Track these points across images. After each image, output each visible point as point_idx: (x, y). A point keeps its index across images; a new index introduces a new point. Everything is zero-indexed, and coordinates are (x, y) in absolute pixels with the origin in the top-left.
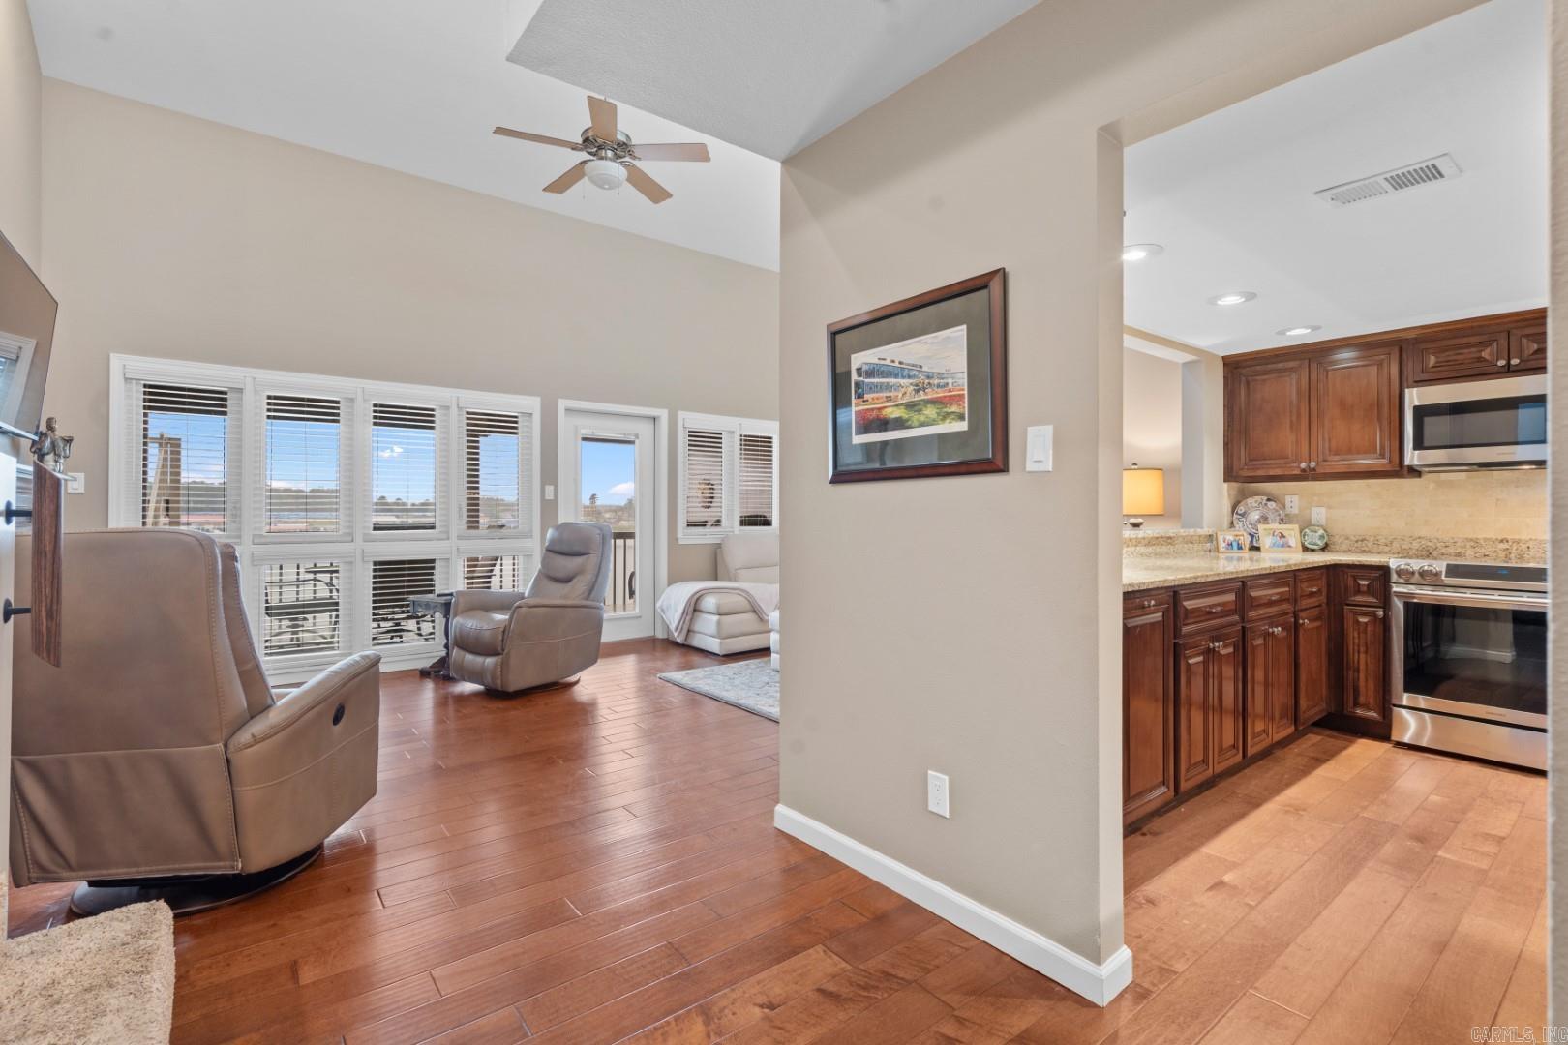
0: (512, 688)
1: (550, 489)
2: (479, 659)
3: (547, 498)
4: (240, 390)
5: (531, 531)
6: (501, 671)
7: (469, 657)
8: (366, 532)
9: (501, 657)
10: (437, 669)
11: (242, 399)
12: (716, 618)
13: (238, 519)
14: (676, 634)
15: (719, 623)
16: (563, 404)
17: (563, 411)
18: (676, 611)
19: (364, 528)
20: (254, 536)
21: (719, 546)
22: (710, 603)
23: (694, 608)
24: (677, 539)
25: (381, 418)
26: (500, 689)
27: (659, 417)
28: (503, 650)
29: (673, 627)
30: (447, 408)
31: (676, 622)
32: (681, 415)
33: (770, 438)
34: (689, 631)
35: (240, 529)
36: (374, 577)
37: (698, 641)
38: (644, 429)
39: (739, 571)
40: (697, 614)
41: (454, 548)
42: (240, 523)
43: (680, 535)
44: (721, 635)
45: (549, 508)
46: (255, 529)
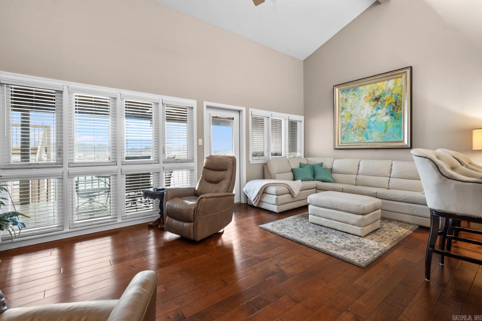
0: (199, 239)
1: (200, 140)
2: (181, 223)
3: (199, 144)
4: (61, 92)
5: (193, 159)
6: (193, 230)
7: (174, 221)
8: (123, 160)
9: (193, 223)
10: (156, 224)
11: (62, 96)
12: (275, 197)
13: (61, 155)
14: (253, 203)
15: (277, 199)
16: (206, 103)
17: (206, 107)
18: (253, 193)
19: (122, 158)
20: (69, 163)
21: (266, 164)
22: (272, 190)
23: (264, 192)
24: (249, 161)
25: (129, 108)
26: (193, 239)
27: (242, 111)
28: (194, 220)
29: (252, 199)
30: (158, 104)
31: (254, 197)
32: (251, 110)
33: (281, 120)
34: (260, 201)
35: (62, 160)
36: (126, 181)
37: (264, 206)
38: (235, 115)
39: (275, 175)
40: (265, 194)
41: (162, 168)
42: (62, 157)
43: (250, 160)
44: (277, 204)
45: (201, 149)
46: (70, 160)
